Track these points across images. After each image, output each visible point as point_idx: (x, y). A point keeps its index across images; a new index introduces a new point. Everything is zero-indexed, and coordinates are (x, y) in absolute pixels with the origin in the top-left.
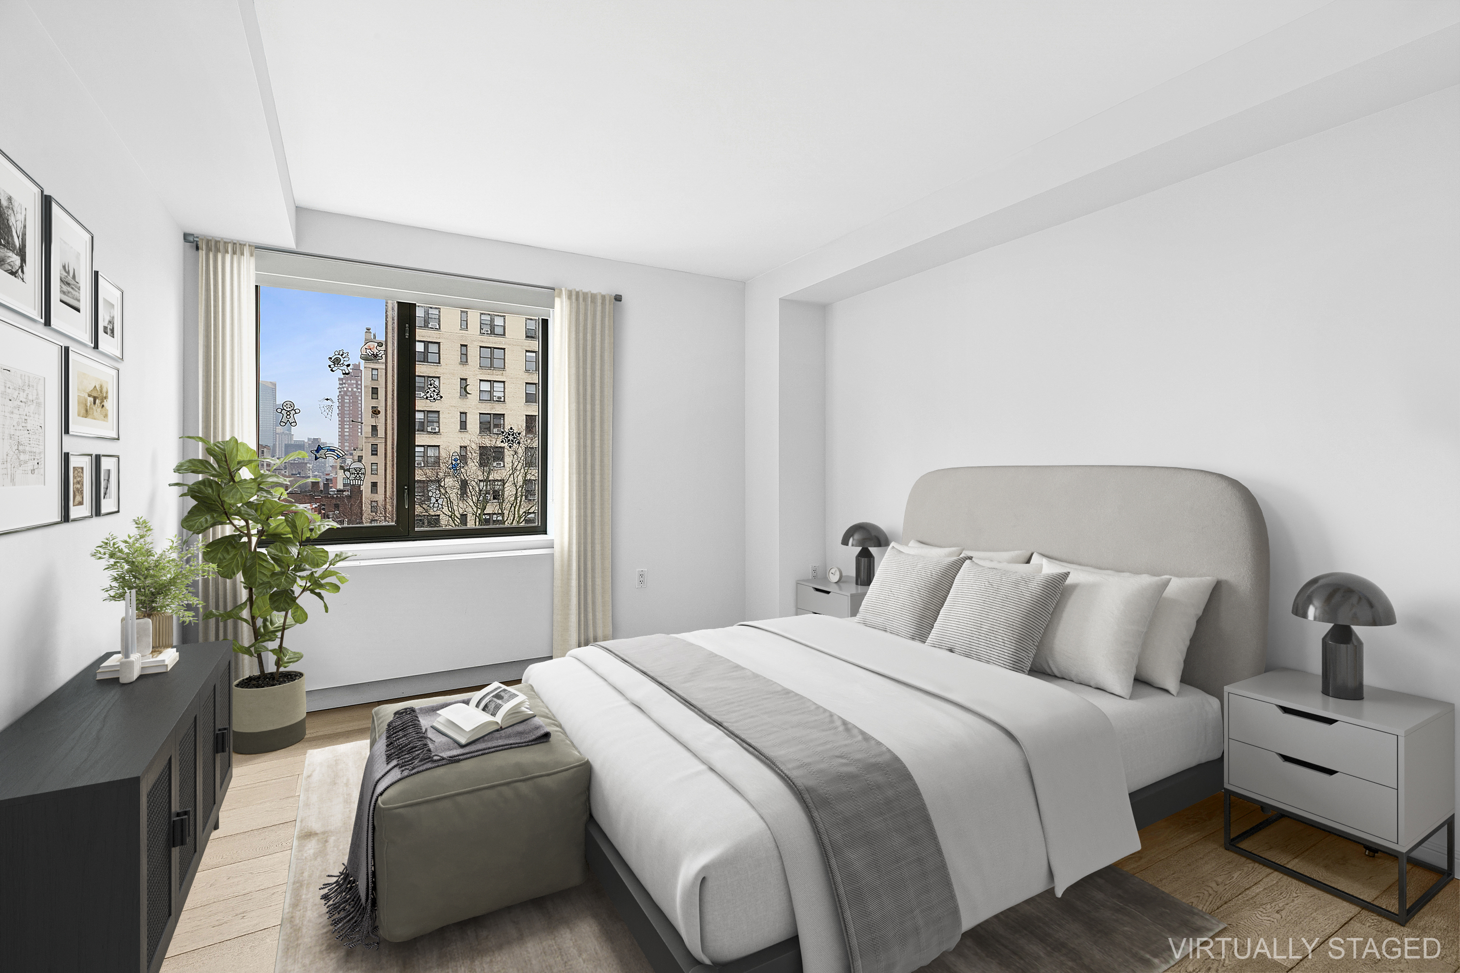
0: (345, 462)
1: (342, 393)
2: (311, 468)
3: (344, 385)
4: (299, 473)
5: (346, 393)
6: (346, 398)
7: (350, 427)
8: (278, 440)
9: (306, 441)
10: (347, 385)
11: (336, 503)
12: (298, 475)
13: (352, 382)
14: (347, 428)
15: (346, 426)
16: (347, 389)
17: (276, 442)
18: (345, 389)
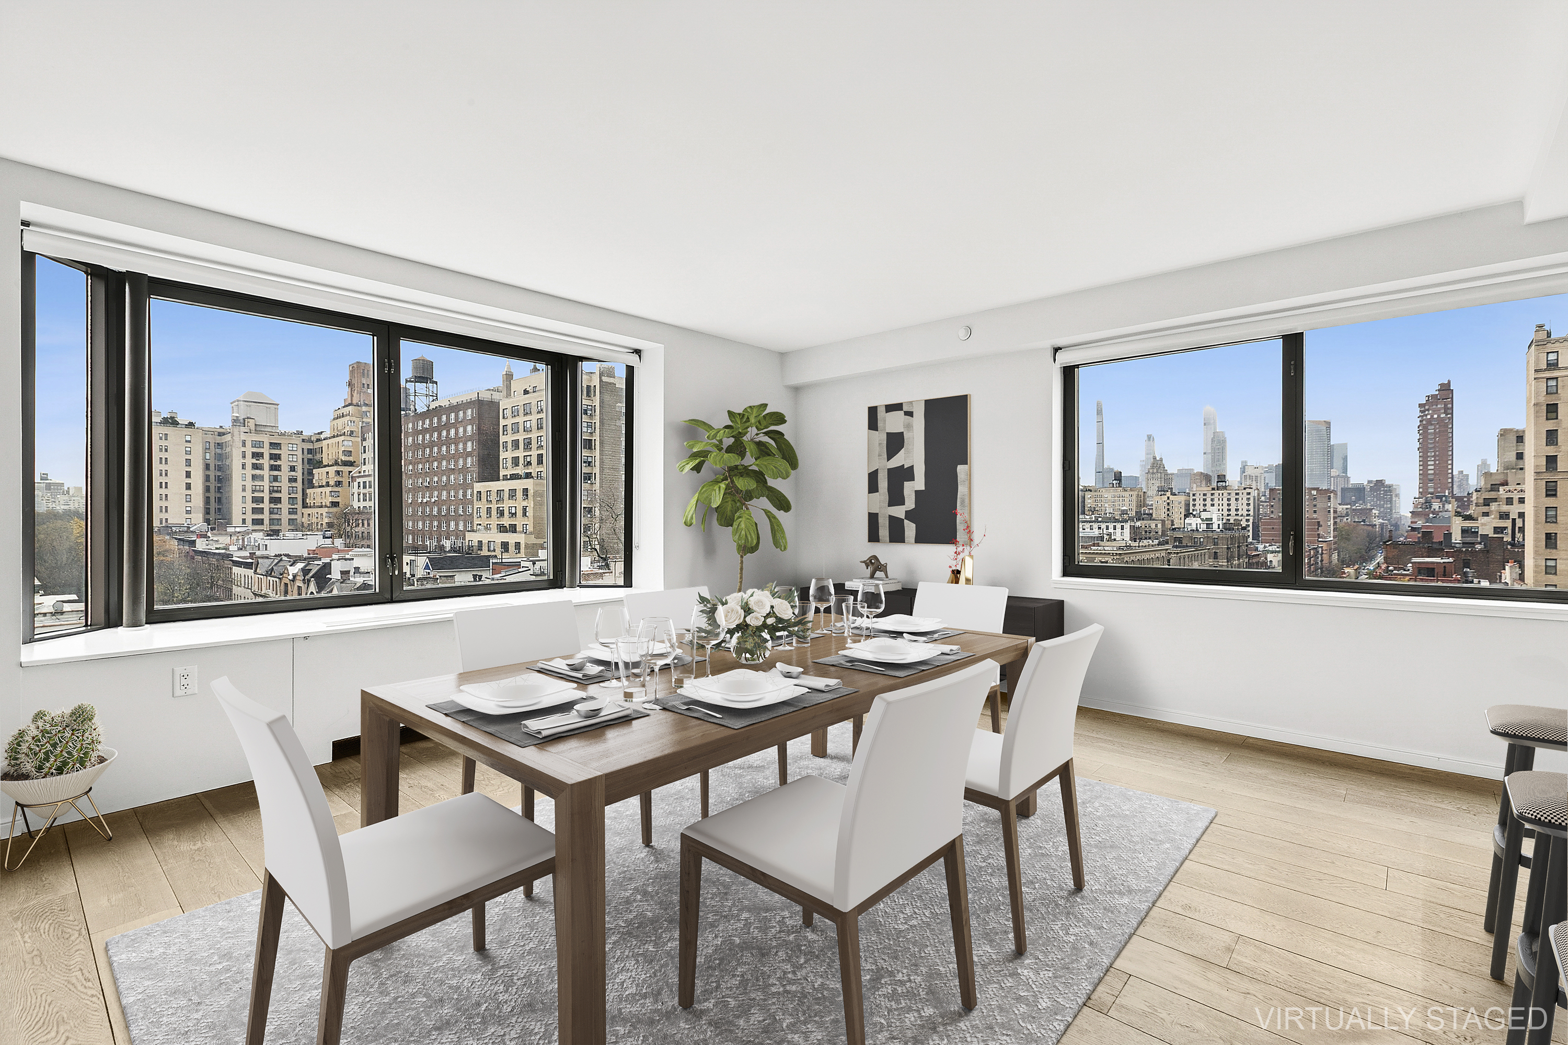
0: (1431, 507)
1: (1424, 422)
2: (1377, 514)
3: (1427, 412)
4: (1364, 521)
5: (1430, 422)
6: (1429, 428)
7: (1435, 463)
8: (1332, 484)
9: (1366, 483)
10: (1430, 412)
11: (1465, 558)
12: (1362, 523)
13: (1439, 406)
14: (1432, 465)
15: (1429, 463)
16: (1432, 416)
17: (1330, 485)
18: (1429, 417)
